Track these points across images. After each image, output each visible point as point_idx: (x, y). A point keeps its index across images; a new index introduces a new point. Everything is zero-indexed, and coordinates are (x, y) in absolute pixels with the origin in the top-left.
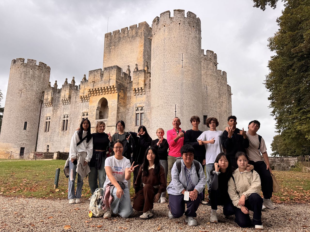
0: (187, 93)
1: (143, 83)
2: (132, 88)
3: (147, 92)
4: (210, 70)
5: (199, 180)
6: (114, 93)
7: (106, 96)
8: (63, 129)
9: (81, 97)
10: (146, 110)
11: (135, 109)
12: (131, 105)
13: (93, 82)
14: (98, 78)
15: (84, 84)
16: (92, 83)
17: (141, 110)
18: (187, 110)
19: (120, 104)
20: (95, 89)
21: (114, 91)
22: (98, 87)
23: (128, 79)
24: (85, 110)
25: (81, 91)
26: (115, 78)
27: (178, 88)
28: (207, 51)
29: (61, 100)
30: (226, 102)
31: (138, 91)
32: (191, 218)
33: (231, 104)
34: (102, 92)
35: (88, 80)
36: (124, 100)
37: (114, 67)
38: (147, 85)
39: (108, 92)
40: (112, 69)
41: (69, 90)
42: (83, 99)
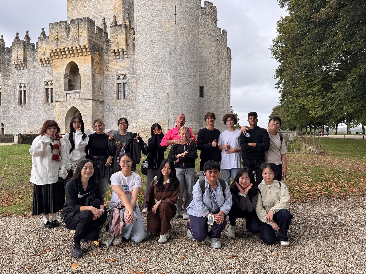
0: (182, 59)
1: (125, 43)
2: (110, 49)
3: (130, 55)
4: (209, 28)
5: (225, 200)
6: (86, 55)
7: (76, 60)
8: (21, 103)
9: (41, 59)
10: (131, 79)
11: (115, 77)
12: (111, 72)
13: (56, 39)
14: (63, 34)
15: (43, 41)
16: (55, 41)
17: (124, 79)
18: (182, 81)
19: (95, 71)
20: (60, 49)
21: (86, 53)
22: (63, 46)
23: (104, 36)
24: (48, 78)
25: (41, 51)
26: (86, 35)
27: (170, 52)
28: (205, 2)
29: (13, 63)
30: (225, 70)
31: (118, 54)
32: (216, 239)
33: (230, 71)
34: (69, 53)
35: (48, 37)
36: (100, 65)
37: (83, 19)
38: (130, 45)
39: (78, 54)
40: (82, 21)
41: (23, 49)
42: (44, 63)
